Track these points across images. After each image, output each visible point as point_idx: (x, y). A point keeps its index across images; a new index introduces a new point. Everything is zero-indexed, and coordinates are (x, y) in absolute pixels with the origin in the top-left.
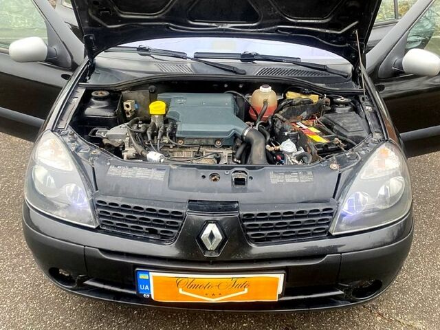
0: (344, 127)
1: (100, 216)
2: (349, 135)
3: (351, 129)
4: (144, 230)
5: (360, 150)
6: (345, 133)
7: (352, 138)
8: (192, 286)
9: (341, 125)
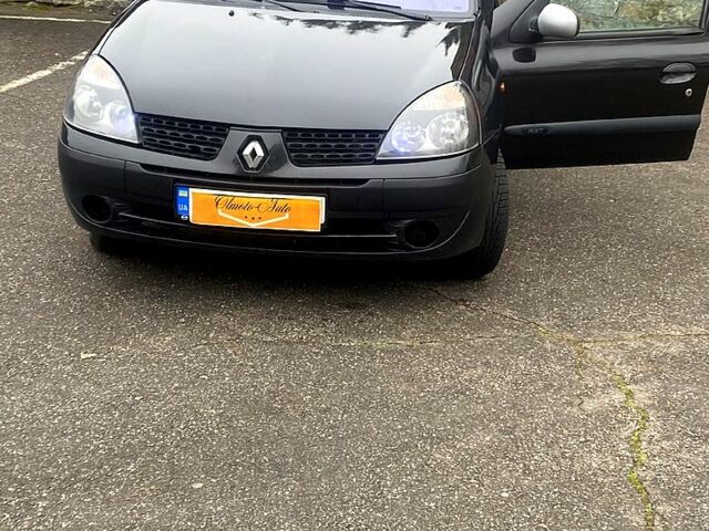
1: (144, 134)
4: (187, 148)
8: (231, 207)
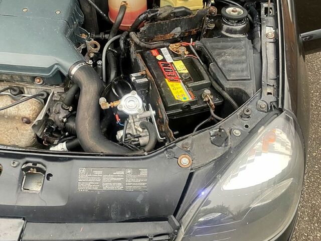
0: (223, 69)
2: (227, 85)
3: (233, 76)
5: (233, 125)
6: (223, 82)
7: (231, 92)
9: (220, 64)
